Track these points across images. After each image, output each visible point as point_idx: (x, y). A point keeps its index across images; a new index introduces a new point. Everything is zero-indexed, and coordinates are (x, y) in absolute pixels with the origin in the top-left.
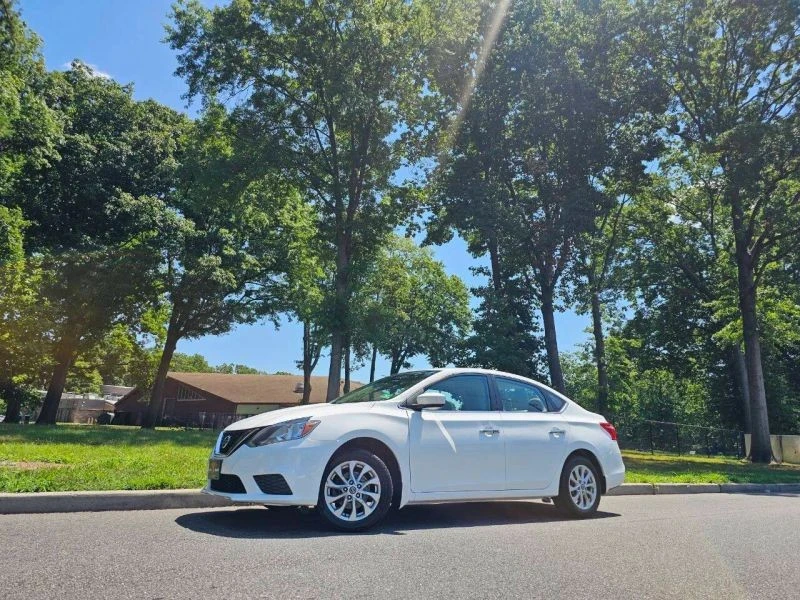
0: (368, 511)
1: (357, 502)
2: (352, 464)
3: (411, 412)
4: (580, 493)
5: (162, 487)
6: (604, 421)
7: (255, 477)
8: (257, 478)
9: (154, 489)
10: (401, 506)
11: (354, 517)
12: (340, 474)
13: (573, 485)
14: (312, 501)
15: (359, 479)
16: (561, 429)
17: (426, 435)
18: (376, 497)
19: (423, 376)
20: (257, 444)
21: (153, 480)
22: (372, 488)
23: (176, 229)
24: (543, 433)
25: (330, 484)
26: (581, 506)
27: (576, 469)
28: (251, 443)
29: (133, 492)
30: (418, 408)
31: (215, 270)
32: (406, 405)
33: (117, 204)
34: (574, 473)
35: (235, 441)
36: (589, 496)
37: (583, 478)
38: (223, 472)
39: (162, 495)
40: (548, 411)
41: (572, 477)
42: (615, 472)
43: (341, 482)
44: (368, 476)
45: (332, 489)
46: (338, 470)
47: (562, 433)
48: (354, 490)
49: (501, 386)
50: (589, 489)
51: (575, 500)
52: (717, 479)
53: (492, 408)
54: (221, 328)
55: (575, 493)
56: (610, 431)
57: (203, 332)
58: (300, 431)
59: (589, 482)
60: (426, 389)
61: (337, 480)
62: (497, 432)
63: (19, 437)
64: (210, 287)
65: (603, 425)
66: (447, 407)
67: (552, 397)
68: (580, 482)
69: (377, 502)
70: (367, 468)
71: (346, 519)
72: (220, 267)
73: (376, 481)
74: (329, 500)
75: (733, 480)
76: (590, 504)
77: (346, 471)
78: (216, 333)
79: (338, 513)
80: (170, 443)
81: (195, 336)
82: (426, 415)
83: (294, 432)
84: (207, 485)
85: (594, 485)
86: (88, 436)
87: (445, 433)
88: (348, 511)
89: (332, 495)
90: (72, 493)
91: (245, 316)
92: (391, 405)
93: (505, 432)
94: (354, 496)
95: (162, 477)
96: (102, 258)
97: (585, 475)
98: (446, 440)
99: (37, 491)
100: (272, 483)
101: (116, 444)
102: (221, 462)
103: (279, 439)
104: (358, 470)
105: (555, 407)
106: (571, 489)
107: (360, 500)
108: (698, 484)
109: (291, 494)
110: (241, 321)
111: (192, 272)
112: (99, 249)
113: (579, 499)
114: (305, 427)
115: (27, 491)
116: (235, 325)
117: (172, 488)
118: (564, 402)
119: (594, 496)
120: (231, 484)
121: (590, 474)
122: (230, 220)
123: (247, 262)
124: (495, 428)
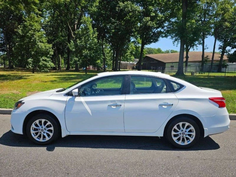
1: (43, 135)
3: (69, 97)
17: (75, 108)
23: (136, 11)
24: (155, 106)
31: (148, 22)
32: (68, 94)
33: (119, 7)
36: (188, 138)
43: (38, 126)
45: (35, 128)
50: (189, 135)
53: (122, 93)
54: (156, 40)
57: (151, 42)
59: (190, 132)
62: (121, 105)
64: (149, 28)
65: (212, 99)
72: (150, 21)
74: (33, 132)
77: (41, 122)
78: (155, 42)
81: (149, 44)
87: (87, 107)
91: (164, 35)
92: (61, 95)
93: (126, 105)
96: (117, 25)
109: (14, 130)
110: (163, 37)
112: (116, 23)
116: (160, 39)
122: (153, 2)
123: (159, 17)
124: (119, 104)
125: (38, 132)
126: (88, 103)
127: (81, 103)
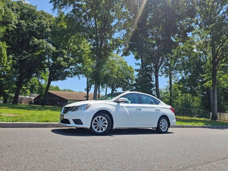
0: (104, 130)
1: (101, 127)
2: (100, 117)
3: (117, 103)
4: (163, 127)
5: (47, 122)
6: (171, 107)
7: (73, 120)
8: (74, 120)
9: (45, 122)
10: (113, 128)
11: (100, 131)
12: (96, 120)
13: (161, 124)
14: (88, 127)
15: (102, 121)
16: (159, 109)
17: (121, 110)
18: (106, 126)
19: (120, 93)
20: (73, 111)
21: (45, 120)
22: (105, 124)
23: (50, 50)
24: (153, 110)
25: (94, 122)
26: (163, 130)
27: (162, 120)
28: (72, 110)
29: (39, 123)
30: (119, 102)
31: (61, 62)
32: (115, 101)
33: (33, 42)
34: (162, 121)
35: (67, 110)
36: (165, 128)
37: (164, 123)
38: (64, 118)
39: (48, 124)
40: (155, 104)
41: (161, 122)
42: (173, 121)
43: (97, 122)
44: (104, 120)
45: (94, 124)
46: (96, 118)
47: (159, 110)
48: (100, 124)
49: (142, 97)
50: (165, 126)
51: (161, 128)
52: (201, 124)
53: (139, 103)
54: (63, 78)
55: (161, 127)
56: (172, 110)
57: (58, 79)
58: (85, 108)
59: (165, 124)
60: (121, 97)
61: (96, 121)
63: (7, 107)
64: (60, 67)
65: (170, 108)
66: (126, 102)
67: (157, 100)
68: (163, 124)
69: (107, 127)
70: (104, 118)
71: (98, 132)
72: (63, 61)
73: (106, 122)
74: (93, 126)
75: (206, 125)
76: (165, 130)
77: (98, 119)
78: (62, 80)
79: (96, 130)
80: (49, 110)
81: (56, 80)
82: (121, 104)
83: (84, 108)
84: (60, 121)
85: (167, 125)
86: (27, 107)
87: (126, 109)
88: (98, 130)
89: (94, 125)
90: (22, 123)
91: (70, 75)
92: (111, 101)
93: (143, 110)
94: (100, 126)
95: (48, 119)
96: (29, 57)
97: (165, 122)
98: (126, 111)
99: (12, 122)
100: (78, 122)
101: (34, 110)
102: (64, 115)
103: (80, 109)
104: (101, 119)
105: (157, 103)
106: (160, 125)
107: (102, 127)
108: (196, 125)
109: (83, 124)
110: (69, 77)
111: (55, 62)
112: (28, 55)
113: (163, 129)
114: (87, 107)
115: (10, 122)
116: (67, 78)
117: (50, 122)
118: (160, 102)
119: (167, 128)
120: (66, 121)
121: (166, 122)
122: (66, 47)
123: (71, 60)
124: (140, 108)
125: (97, 126)
126: (126, 107)
127: (123, 107)
